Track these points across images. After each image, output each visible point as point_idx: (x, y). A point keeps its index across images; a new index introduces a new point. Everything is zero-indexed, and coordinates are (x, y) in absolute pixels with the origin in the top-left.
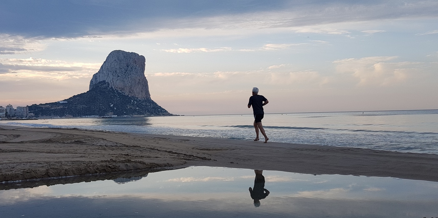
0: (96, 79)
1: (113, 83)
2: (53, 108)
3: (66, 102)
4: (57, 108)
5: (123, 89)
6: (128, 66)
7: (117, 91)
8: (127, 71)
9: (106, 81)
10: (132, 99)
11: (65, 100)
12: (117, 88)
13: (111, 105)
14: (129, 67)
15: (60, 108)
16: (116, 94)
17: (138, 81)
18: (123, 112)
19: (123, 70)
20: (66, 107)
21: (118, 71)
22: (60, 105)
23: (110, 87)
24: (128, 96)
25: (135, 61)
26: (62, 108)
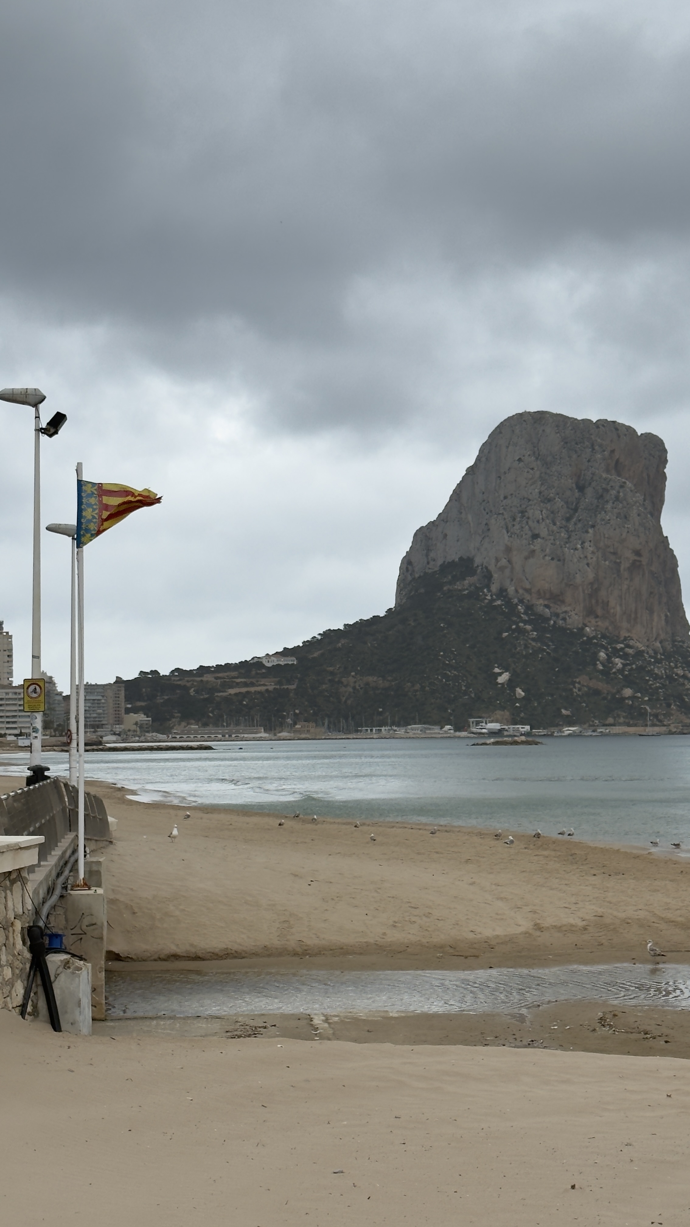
0: (428, 550)
1: (507, 572)
2: (232, 691)
3: (292, 661)
4: (252, 689)
5: (556, 598)
6: (581, 489)
7: (529, 608)
8: (576, 510)
9: (478, 561)
10: (603, 647)
11: (286, 652)
12: (528, 591)
13: (500, 674)
14: (589, 491)
15: (263, 688)
16: (525, 622)
17: (633, 557)
18: (559, 710)
19: (559, 503)
20: (289, 682)
21: (535, 512)
22: (264, 676)
23: (494, 588)
24: (582, 629)
25: (617, 461)
26: (271, 688)
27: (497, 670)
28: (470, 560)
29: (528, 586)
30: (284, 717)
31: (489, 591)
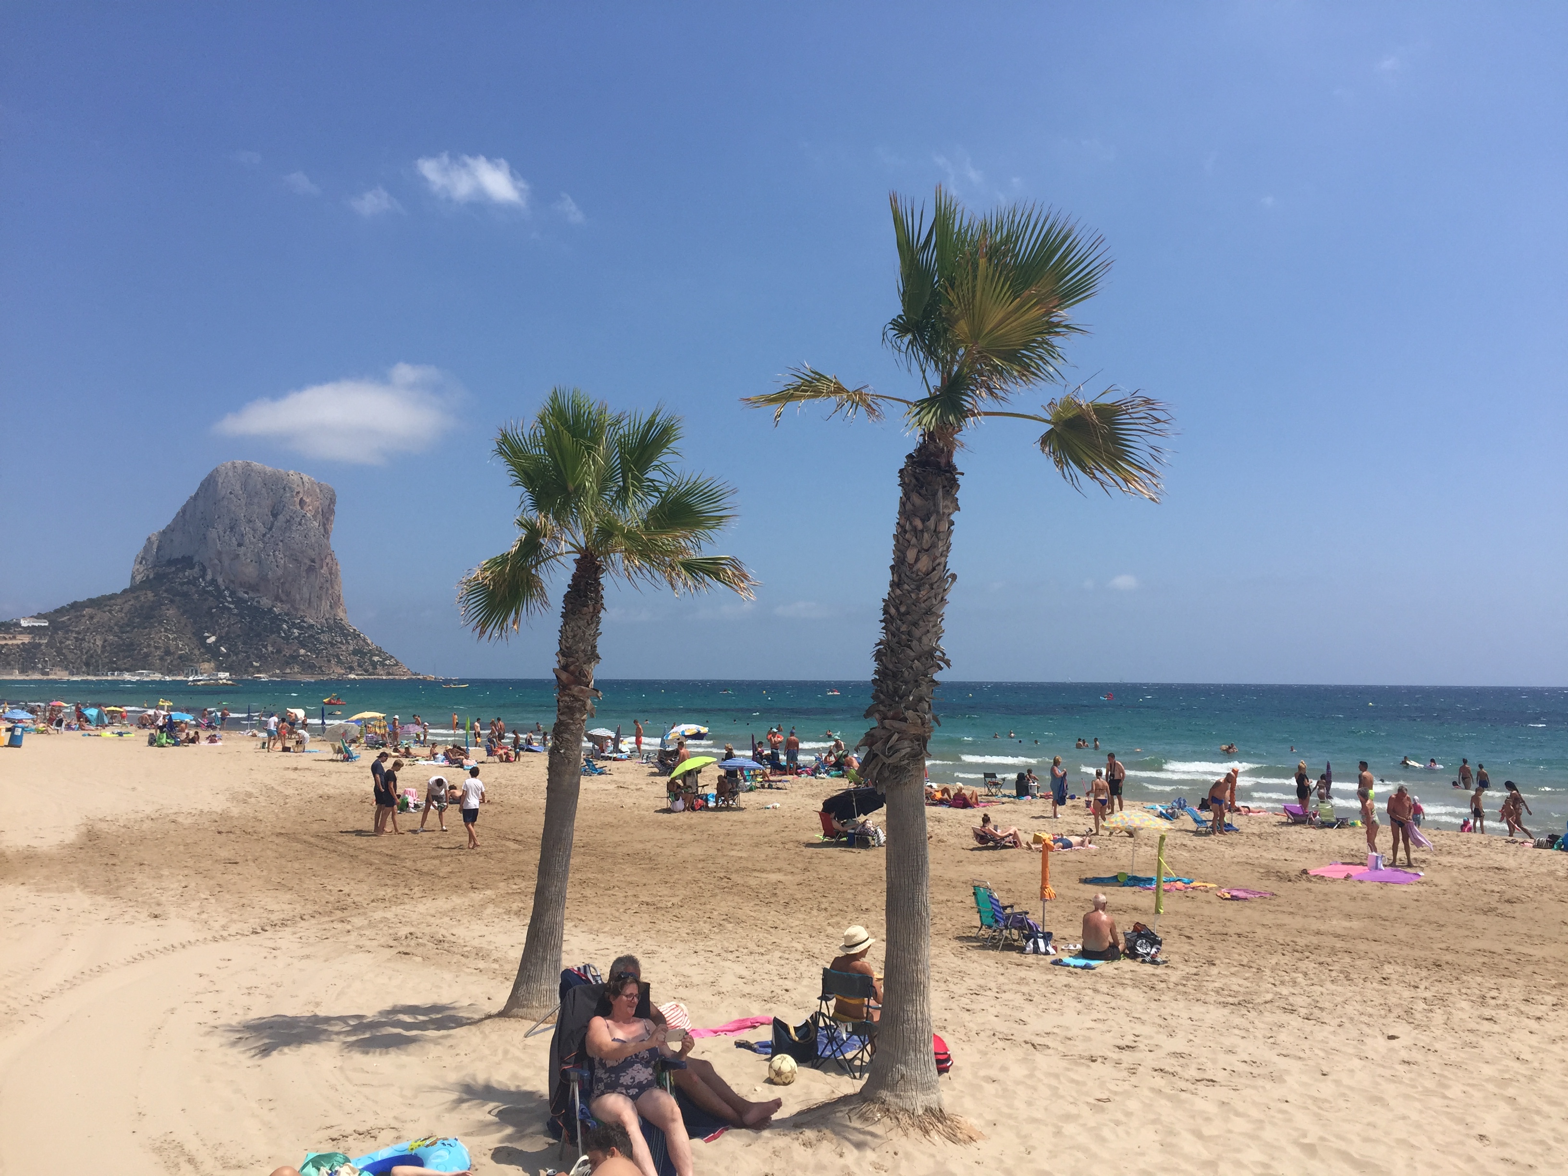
0: (160, 550)
1: (218, 568)
3: (45, 622)
4: (10, 642)
5: (253, 588)
6: (275, 515)
7: (233, 593)
8: (270, 529)
9: (196, 559)
10: (285, 621)
11: (42, 616)
12: (233, 582)
13: (209, 637)
14: (280, 517)
15: (19, 642)
16: (229, 602)
17: (308, 562)
18: (251, 662)
19: (259, 524)
20: (40, 638)
21: (240, 528)
22: (21, 633)
23: (209, 577)
24: (271, 609)
25: (302, 499)
26: (26, 642)
27: (206, 634)
28: (190, 558)
29: (232, 578)
30: (35, 663)
31: (204, 580)
